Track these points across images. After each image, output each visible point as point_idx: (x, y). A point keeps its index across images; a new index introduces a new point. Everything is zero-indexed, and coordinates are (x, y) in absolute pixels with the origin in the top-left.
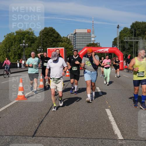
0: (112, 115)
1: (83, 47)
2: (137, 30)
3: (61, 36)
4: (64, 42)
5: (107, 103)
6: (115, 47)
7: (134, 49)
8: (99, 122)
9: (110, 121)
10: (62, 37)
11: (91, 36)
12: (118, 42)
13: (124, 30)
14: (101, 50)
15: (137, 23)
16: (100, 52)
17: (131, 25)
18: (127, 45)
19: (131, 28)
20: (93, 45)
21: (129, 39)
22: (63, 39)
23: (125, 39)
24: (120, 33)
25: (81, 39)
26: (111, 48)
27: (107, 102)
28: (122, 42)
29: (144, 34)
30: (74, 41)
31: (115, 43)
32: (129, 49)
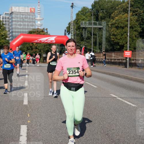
0: (27, 133)
2: (100, 12)
12: (72, 28)
13: (82, 11)
16: (43, 41)
17: (92, 4)
18: (85, 33)
19: (92, 9)
21: (88, 24)
23: (82, 24)
24: (78, 15)
27: (30, 115)
28: (79, 28)
29: (110, 18)
31: (68, 30)
32: (89, 38)
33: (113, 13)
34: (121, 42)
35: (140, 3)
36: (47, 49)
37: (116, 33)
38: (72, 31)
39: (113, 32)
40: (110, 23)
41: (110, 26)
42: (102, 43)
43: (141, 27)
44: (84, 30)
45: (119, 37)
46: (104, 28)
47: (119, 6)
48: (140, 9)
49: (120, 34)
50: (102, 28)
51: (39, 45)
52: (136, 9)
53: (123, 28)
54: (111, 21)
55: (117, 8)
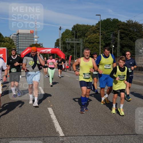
0: (54, 113)
1: (26, 48)
2: (78, 32)
3: (3, 36)
4: (6, 42)
5: (49, 101)
6: (58, 48)
7: (75, 50)
8: (41, 121)
9: (52, 119)
10: (5, 37)
11: (34, 37)
12: (60, 43)
13: (65, 32)
14: (43, 51)
15: (78, 25)
18: (69, 46)
19: (72, 31)
20: (36, 45)
21: (70, 41)
22: (6, 39)
23: (66, 40)
24: (62, 34)
25: (24, 39)
26: (53, 49)
28: (64, 43)
30: (17, 41)
31: (57, 44)
32: (70, 50)
33: (87, 34)
37: (88, 47)
39: (87, 45)
40: (84, 40)
41: (85, 42)
42: (80, 53)
43: (104, 43)
44: (68, 44)
46: (82, 43)
47: (90, 29)
48: (104, 31)
49: (91, 47)
50: (79, 43)
53: (93, 43)
54: (85, 38)
55: (89, 30)
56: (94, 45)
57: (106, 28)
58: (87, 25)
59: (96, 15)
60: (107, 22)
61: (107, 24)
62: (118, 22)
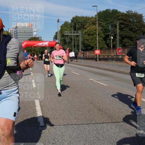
0: (40, 105)
2: (77, 24)
7: (74, 43)
8: (25, 112)
9: (37, 110)
11: (33, 30)
12: (58, 36)
13: (64, 24)
15: (76, 17)
18: (67, 39)
19: (71, 23)
20: (35, 39)
21: (69, 33)
23: (65, 33)
24: (62, 27)
25: (23, 33)
28: (63, 36)
30: (16, 35)
31: (56, 37)
32: (70, 42)
33: (86, 25)
34: (92, 45)
35: (103, 18)
36: (41, 51)
37: (88, 39)
38: (59, 38)
39: (86, 37)
40: (84, 32)
41: (84, 34)
42: (79, 46)
43: (104, 34)
44: (66, 37)
45: (90, 41)
47: (90, 20)
48: (103, 22)
49: (91, 39)
50: (79, 35)
51: (36, 48)
52: (101, 23)
53: (93, 35)
54: (84, 30)
55: (88, 22)
56: (93, 36)
57: (105, 19)
58: (86, 17)
59: (93, 6)
60: (106, 13)
61: (106, 14)
62: (117, 12)
